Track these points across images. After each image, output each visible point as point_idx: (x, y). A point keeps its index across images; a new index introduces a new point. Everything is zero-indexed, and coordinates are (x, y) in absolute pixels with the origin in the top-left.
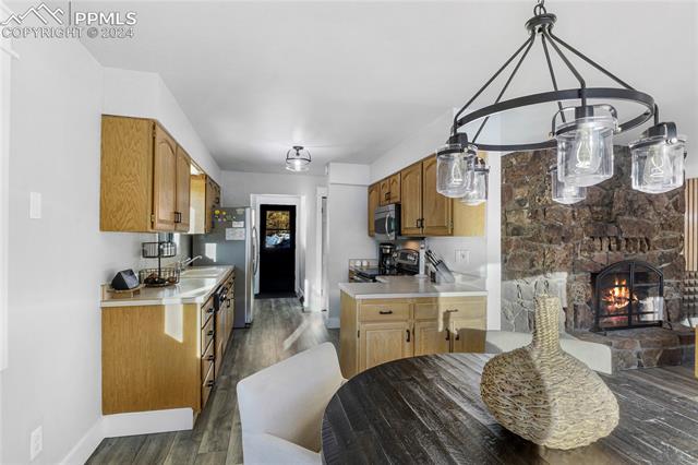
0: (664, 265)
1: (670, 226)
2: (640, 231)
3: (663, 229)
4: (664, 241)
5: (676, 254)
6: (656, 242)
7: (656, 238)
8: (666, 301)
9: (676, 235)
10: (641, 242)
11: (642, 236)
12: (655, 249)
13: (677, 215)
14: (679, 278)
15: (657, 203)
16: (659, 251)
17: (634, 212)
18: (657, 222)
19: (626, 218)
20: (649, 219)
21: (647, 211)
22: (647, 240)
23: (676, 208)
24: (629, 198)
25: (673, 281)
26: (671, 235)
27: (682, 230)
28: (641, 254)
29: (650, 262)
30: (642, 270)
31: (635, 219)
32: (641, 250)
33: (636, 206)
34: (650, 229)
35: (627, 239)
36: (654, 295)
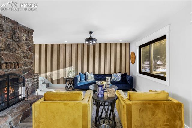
0: (25, 74)
1: (28, 57)
2: (14, 59)
3: (25, 58)
4: (25, 64)
5: (30, 69)
6: (22, 64)
7: (22, 62)
8: (27, 88)
9: (30, 61)
10: (15, 64)
11: (15, 61)
12: (21, 67)
13: (30, 53)
14: (31, 78)
15: (22, 48)
16: (23, 68)
17: (11, 50)
18: (22, 55)
19: (6, 52)
20: (18, 54)
21: (17, 50)
22: (18, 64)
23: (30, 51)
24: (8, 43)
25: (29, 79)
26: (28, 61)
27: (32, 59)
28: (15, 70)
29: (19, 73)
30: (15, 77)
31: (11, 53)
32: (15, 68)
33: (12, 47)
34: (19, 58)
35: (6, 63)
36: (21, 87)
